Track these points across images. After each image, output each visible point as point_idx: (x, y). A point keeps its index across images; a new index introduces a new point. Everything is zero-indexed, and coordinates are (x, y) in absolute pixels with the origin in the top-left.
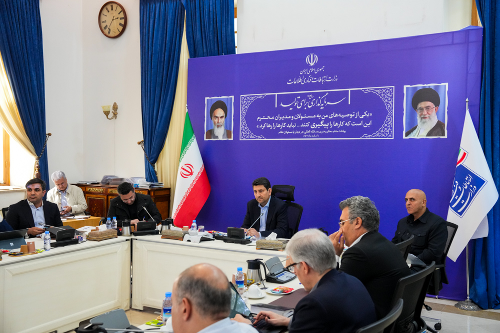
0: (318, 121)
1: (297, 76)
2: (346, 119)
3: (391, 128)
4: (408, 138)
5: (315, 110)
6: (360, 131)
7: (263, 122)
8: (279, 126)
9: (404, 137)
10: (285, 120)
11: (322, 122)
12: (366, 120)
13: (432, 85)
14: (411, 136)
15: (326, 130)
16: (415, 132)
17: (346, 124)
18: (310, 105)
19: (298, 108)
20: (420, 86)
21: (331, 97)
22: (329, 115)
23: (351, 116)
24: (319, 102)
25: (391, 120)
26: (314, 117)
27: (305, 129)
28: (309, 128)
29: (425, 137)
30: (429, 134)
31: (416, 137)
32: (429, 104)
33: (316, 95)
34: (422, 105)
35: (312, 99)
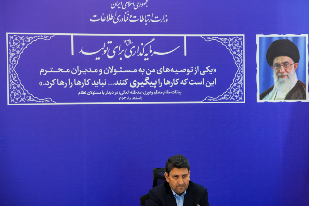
0: (141, 78)
1: (107, 12)
2: (182, 76)
3: (242, 89)
4: (263, 101)
5: (136, 62)
6: (201, 93)
7: (50, 77)
8: (79, 83)
9: (258, 101)
10: (88, 76)
11: (147, 79)
12: (208, 77)
13: (290, 36)
14: (267, 99)
15: (153, 90)
16: (271, 94)
17: (182, 83)
18: (128, 54)
19: (110, 57)
20: (276, 36)
21: (160, 44)
22: (157, 69)
23: (189, 71)
24: (141, 50)
25: (241, 78)
26: (135, 71)
27: (121, 88)
28: (127, 88)
29: (283, 101)
30: (288, 97)
31: (272, 101)
32: (287, 59)
33: (137, 41)
34: (279, 60)
35: (131, 46)
